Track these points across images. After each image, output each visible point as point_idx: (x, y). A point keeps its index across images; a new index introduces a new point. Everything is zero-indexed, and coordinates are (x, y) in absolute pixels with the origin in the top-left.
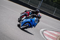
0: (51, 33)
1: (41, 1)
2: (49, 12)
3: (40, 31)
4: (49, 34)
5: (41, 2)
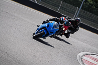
0: (95, 59)
1: (79, 8)
2: (92, 25)
3: (78, 56)
4: (91, 61)
5: (78, 9)
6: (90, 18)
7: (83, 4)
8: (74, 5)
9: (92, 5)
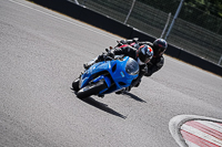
1: (173, 14)
2: (202, 54)
4: (201, 134)
5: (172, 18)
6: (199, 37)
7: (183, 7)
8: (162, 8)
9: (203, 7)
